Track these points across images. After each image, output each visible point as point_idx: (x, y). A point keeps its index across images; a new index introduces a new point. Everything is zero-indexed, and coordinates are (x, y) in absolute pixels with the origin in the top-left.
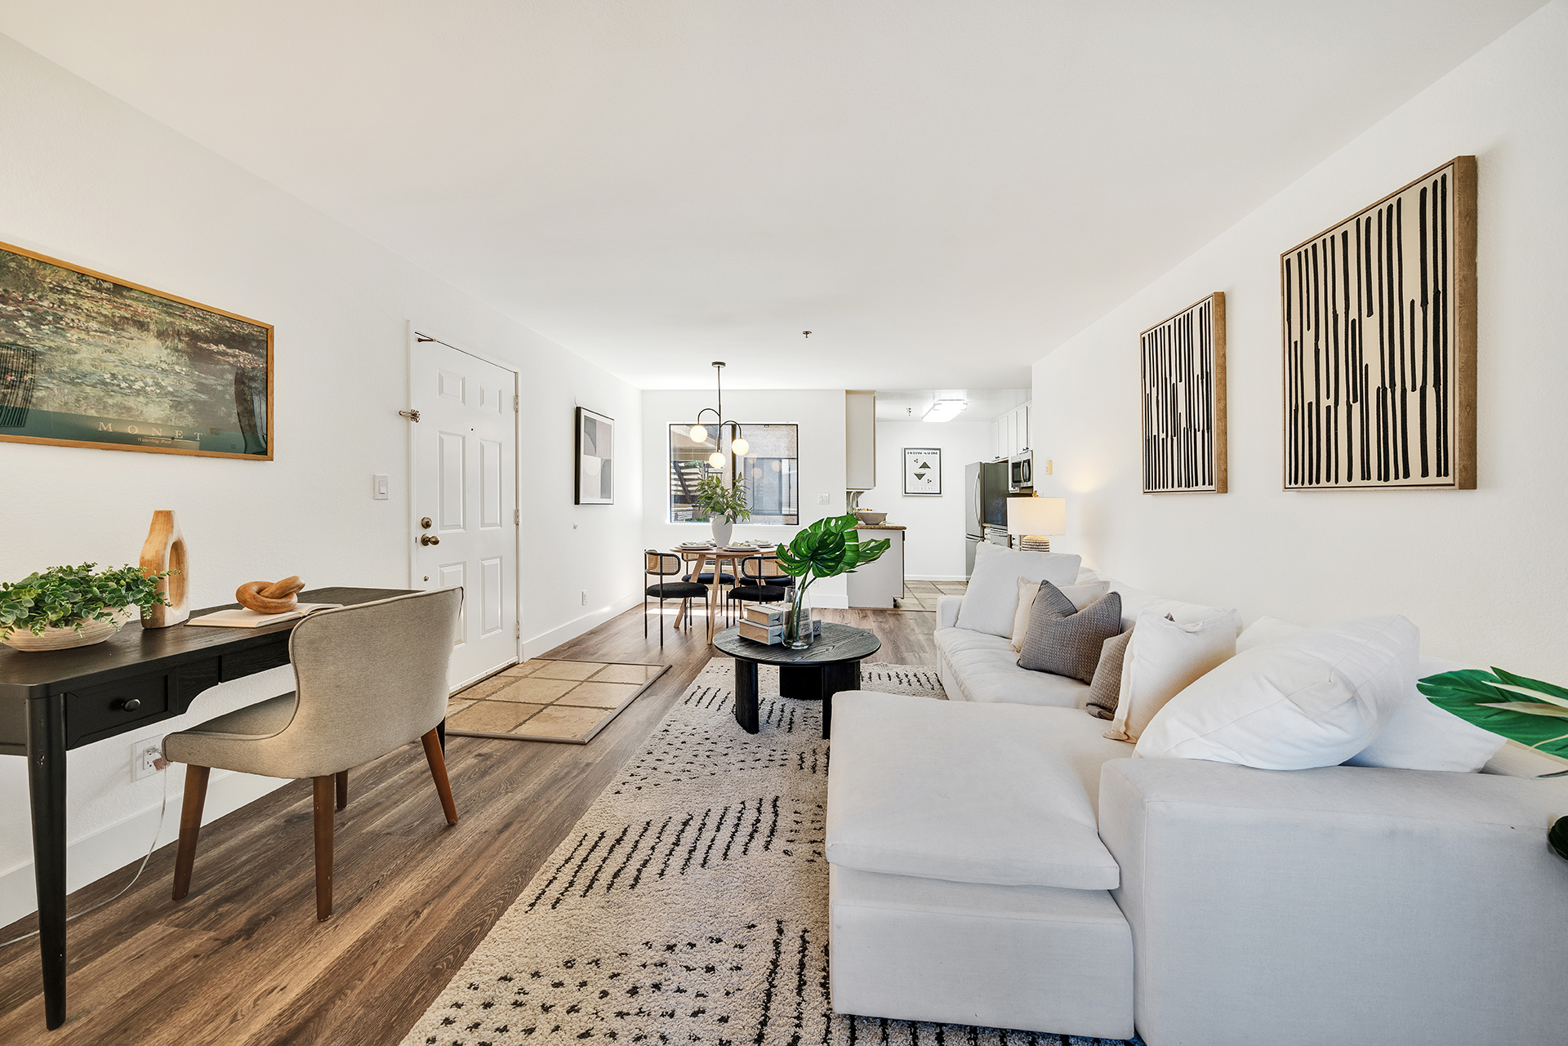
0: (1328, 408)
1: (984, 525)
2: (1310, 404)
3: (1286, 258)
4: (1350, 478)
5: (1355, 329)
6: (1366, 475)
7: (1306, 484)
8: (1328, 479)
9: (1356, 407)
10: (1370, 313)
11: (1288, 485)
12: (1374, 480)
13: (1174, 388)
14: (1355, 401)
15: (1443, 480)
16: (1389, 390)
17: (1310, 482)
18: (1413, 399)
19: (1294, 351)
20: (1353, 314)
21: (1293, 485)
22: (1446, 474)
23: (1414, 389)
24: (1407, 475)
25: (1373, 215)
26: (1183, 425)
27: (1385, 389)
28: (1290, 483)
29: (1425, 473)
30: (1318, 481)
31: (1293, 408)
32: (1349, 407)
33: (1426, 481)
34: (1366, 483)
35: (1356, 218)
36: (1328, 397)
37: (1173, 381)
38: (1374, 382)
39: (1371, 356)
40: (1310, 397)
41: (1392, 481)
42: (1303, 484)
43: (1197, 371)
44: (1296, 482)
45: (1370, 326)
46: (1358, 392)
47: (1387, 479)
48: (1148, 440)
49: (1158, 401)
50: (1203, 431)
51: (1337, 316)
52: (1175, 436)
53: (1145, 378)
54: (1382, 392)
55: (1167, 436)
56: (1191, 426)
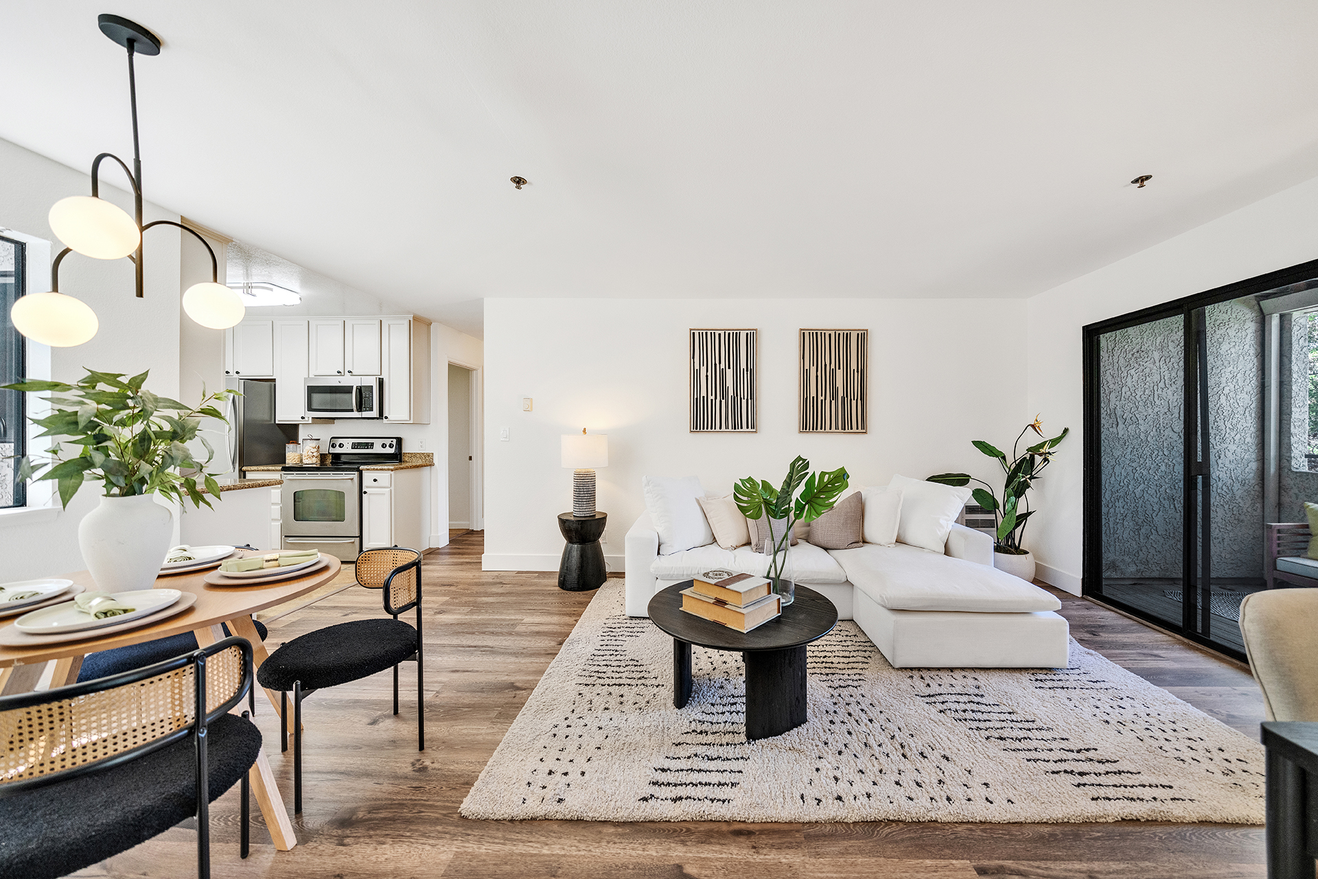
0: (822, 400)
2: (813, 398)
3: (803, 331)
4: (830, 429)
5: (833, 373)
6: (837, 428)
7: (811, 430)
8: (821, 429)
9: (833, 402)
10: (839, 368)
11: (801, 430)
12: (840, 430)
13: (723, 372)
14: (833, 399)
15: (863, 431)
16: (846, 398)
17: (813, 429)
18: (854, 403)
19: (805, 374)
20: (833, 367)
22: (864, 429)
23: (854, 400)
24: (851, 429)
25: (841, 333)
26: (731, 393)
28: (803, 430)
29: (857, 428)
30: (817, 429)
31: (805, 397)
32: (831, 402)
33: (857, 431)
34: (837, 431)
35: (835, 331)
36: (822, 396)
37: (723, 366)
38: (841, 394)
39: (840, 384)
40: (813, 394)
41: (847, 430)
42: (809, 430)
43: (743, 366)
44: (806, 429)
45: (839, 373)
46: (834, 396)
47: (845, 429)
48: (697, 399)
49: (707, 376)
50: (747, 400)
51: (825, 365)
52: (723, 399)
53: (693, 358)
54: (843, 398)
55: (716, 398)
56: (737, 395)
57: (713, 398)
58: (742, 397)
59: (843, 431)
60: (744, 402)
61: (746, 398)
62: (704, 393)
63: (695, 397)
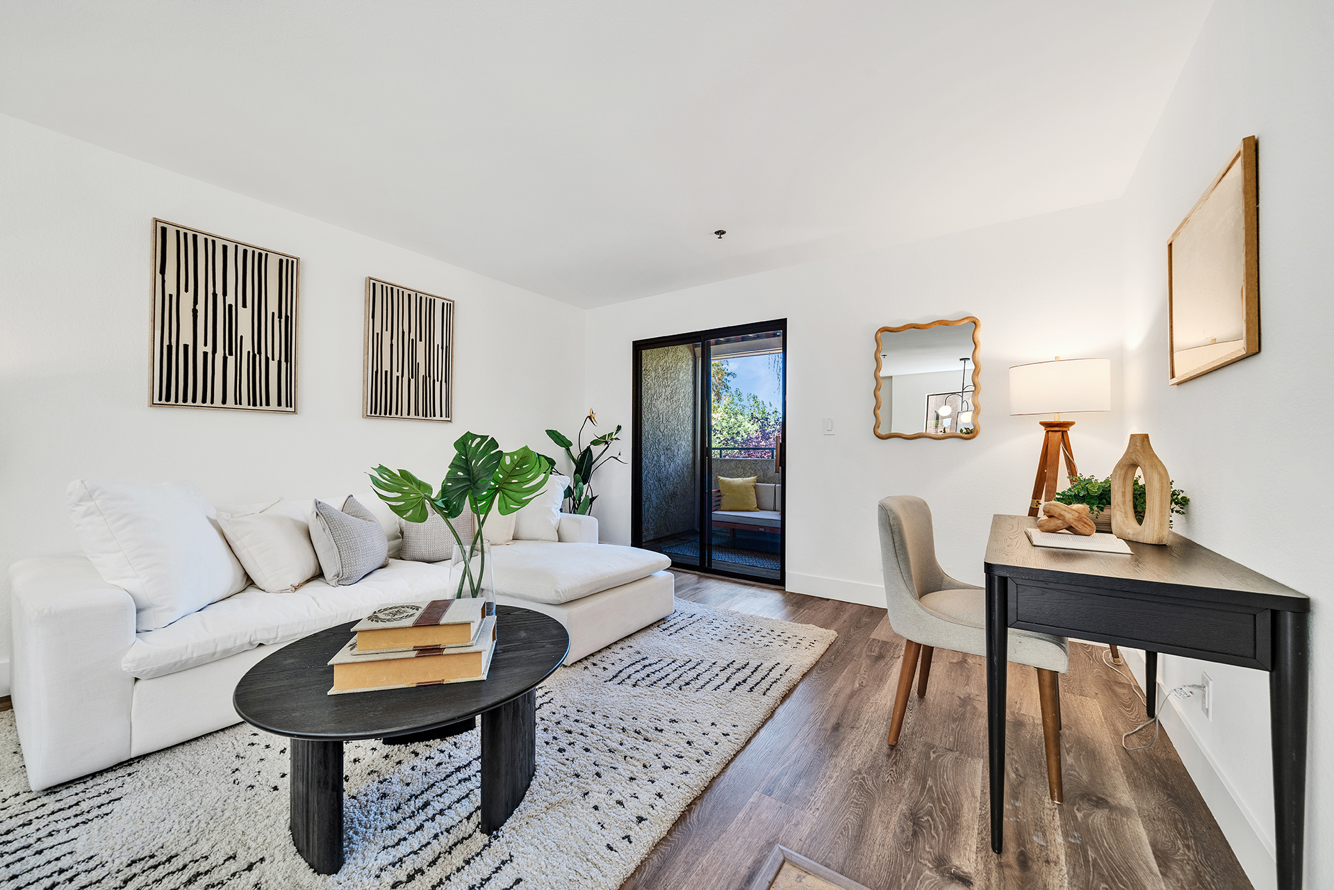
0: (399, 377)
2: (386, 372)
3: (372, 282)
4: (408, 414)
5: (413, 344)
6: (417, 413)
7: (383, 414)
8: (397, 414)
9: (413, 381)
10: (422, 341)
11: (368, 414)
13: (230, 309)
14: (412, 378)
16: (428, 378)
17: (385, 414)
18: (438, 385)
19: (375, 340)
21: (373, 414)
23: (438, 381)
25: (424, 297)
26: (248, 347)
27: (426, 377)
28: (371, 413)
30: (390, 414)
31: (375, 370)
32: (409, 380)
33: (441, 419)
34: (416, 417)
35: (416, 292)
36: (398, 371)
37: (229, 300)
38: (422, 372)
39: (421, 359)
40: (386, 367)
41: (428, 418)
42: (380, 414)
43: (273, 308)
44: (375, 413)
45: (421, 346)
46: (414, 373)
47: (426, 416)
48: (170, 347)
49: (195, 312)
50: (280, 362)
51: (403, 333)
52: (230, 354)
53: (163, 272)
54: (425, 378)
55: (214, 351)
56: (259, 352)
57: (209, 349)
58: (270, 355)
59: (424, 418)
60: (273, 366)
61: (277, 358)
62: (186, 338)
63: (166, 344)
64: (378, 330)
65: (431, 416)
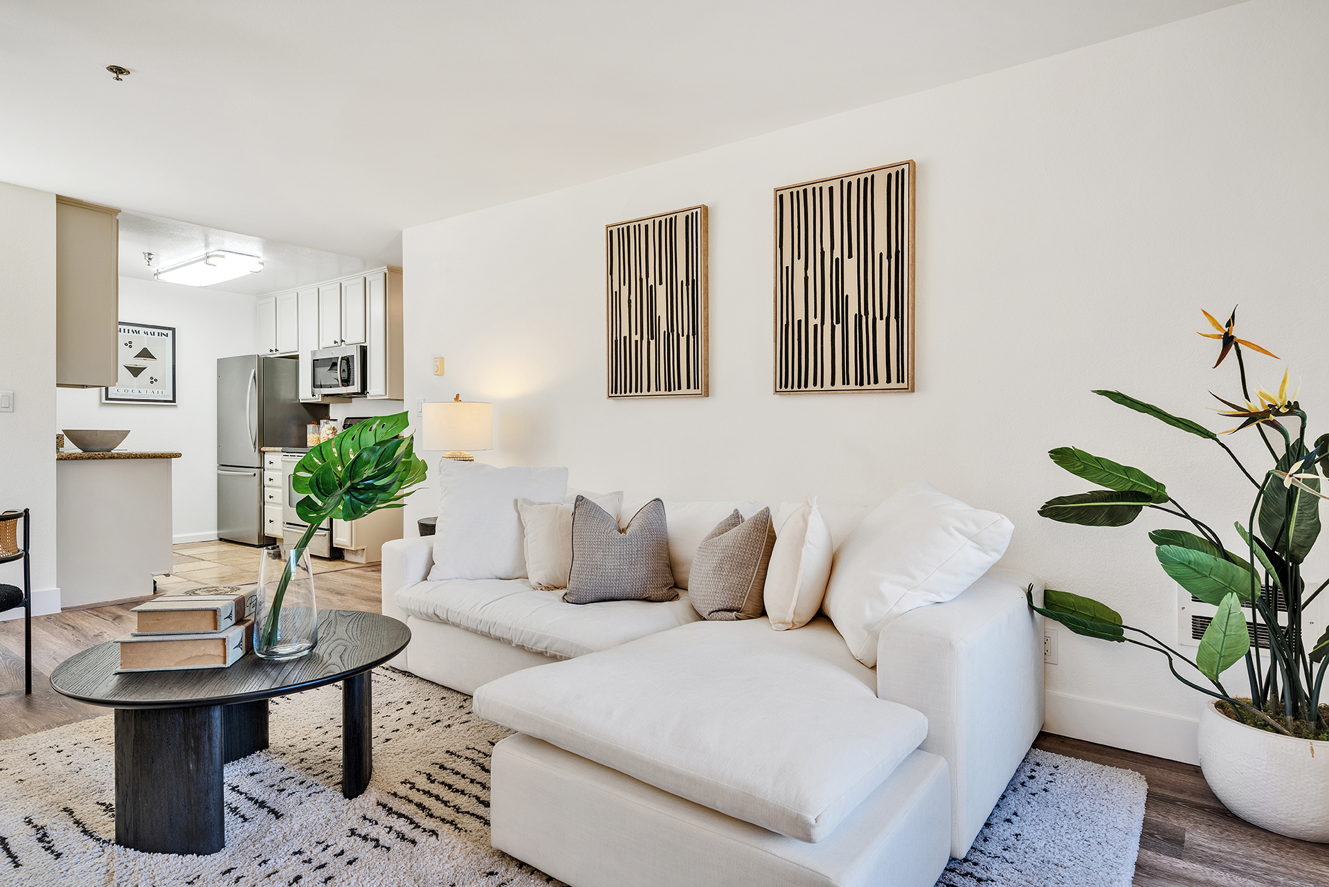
0: (816, 326)
1: (263, 449)
2: (800, 322)
3: (779, 193)
4: (833, 384)
5: (839, 265)
6: (846, 380)
7: (796, 388)
8: (815, 384)
9: (838, 327)
10: (850, 256)
11: (778, 389)
12: (852, 385)
13: (651, 290)
14: (838, 323)
15: (901, 385)
16: (864, 317)
17: (799, 386)
18: (881, 325)
19: (785, 277)
20: (837, 254)
21: (783, 389)
22: (903, 381)
23: (881, 319)
24: (876, 382)
25: (854, 180)
26: (663, 328)
27: (861, 317)
28: (781, 388)
29: (889, 381)
30: (806, 386)
31: (784, 323)
32: (833, 327)
33: (889, 386)
34: (846, 387)
35: (841, 179)
36: (815, 317)
37: (651, 282)
38: (853, 310)
39: (851, 289)
40: (800, 314)
41: (866, 386)
42: (792, 387)
43: (682, 276)
44: (786, 386)
45: (850, 266)
46: (840, 315)
47: (862, 384)
48: (616, 341)
49: (630, 301)
50: (688, 336)
51: (823, 253)
52: (652, 339)
53: (611, 274)
54: (858, 318)
55: (642, 338)
56: (672, 331)
57: (638, 337)
58: (680, 332)
59: (858, 387)
60: (683, 340)
61: (686, 334)
62: (625, 333)
63: (614, 339)
64: (787, 263)
65: (869, 383)
